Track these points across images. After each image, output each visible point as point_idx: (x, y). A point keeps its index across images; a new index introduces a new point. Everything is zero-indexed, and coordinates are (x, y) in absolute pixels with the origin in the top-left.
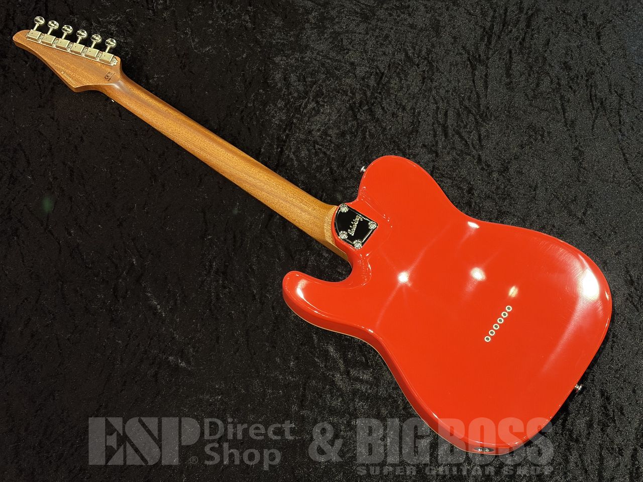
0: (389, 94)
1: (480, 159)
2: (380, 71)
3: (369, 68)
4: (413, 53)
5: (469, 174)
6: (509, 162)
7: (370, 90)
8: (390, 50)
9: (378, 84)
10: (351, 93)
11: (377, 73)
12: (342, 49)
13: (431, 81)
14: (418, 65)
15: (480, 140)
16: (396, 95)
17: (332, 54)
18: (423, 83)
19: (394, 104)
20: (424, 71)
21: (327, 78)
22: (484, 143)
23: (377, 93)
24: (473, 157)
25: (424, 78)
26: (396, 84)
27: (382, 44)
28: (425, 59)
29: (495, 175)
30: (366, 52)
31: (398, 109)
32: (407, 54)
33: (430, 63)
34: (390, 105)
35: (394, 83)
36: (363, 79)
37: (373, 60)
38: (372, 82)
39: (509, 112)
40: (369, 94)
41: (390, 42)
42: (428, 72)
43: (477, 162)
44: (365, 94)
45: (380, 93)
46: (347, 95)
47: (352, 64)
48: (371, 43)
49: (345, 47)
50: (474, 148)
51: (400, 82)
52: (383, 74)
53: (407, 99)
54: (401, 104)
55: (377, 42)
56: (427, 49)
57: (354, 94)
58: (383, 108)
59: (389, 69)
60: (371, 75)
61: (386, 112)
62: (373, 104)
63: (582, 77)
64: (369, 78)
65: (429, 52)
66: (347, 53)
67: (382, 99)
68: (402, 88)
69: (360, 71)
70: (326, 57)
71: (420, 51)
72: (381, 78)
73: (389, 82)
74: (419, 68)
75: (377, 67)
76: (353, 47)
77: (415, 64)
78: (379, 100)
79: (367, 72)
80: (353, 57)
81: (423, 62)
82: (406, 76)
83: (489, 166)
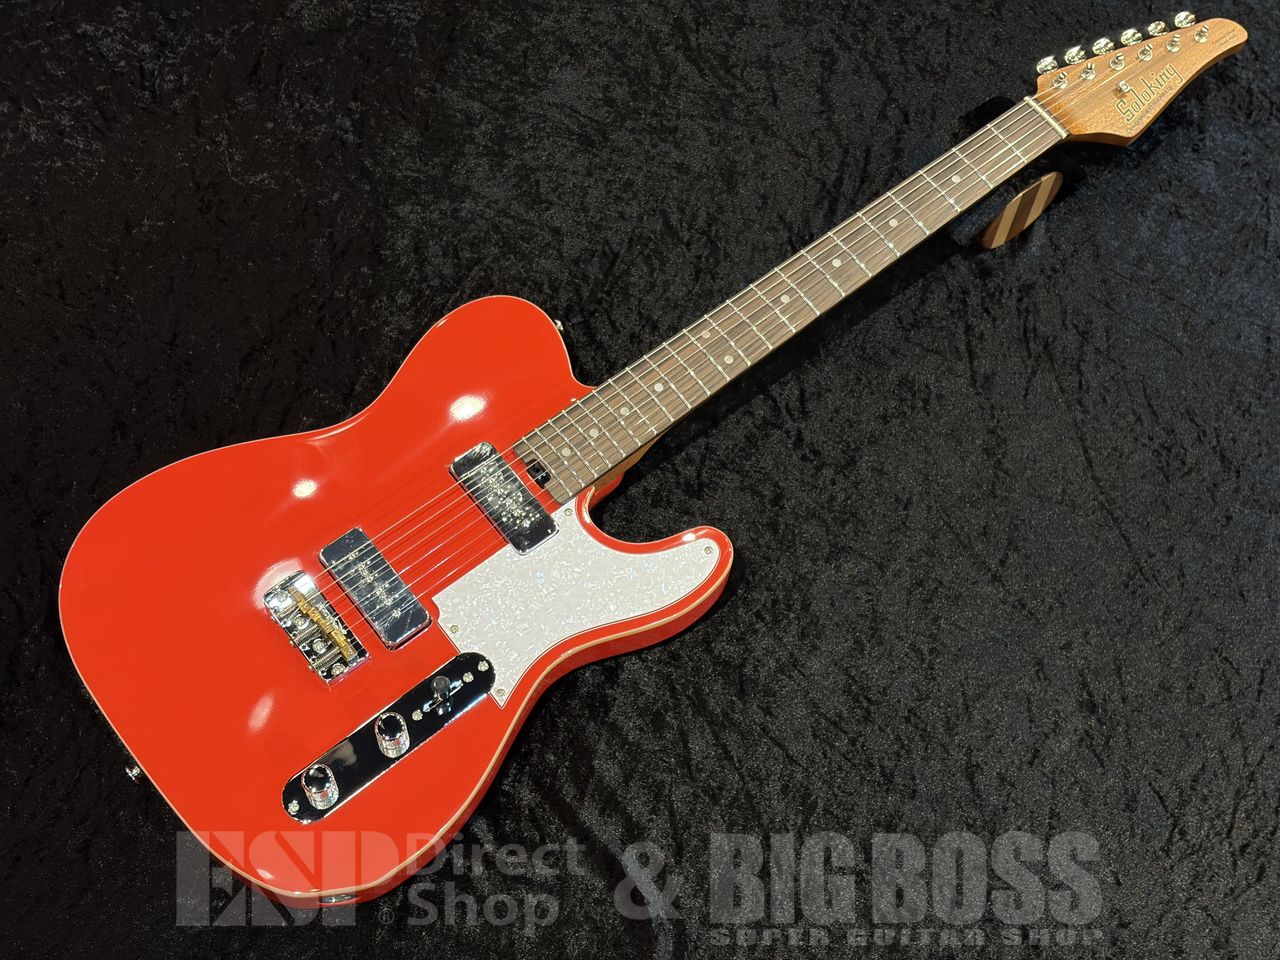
0: (627, 296)
1: (799, 439)
2: (611, 249)
3: (590, 242)
4: (680, 221)
5: (776, 466)
6: (857, 449)
7: (588, 284)
8: (633, 210)
9: (606, 276)
10: (550, 287)
11: (604, 253)
12: (536, 200)
13: (713, 278)
14: (688, 244)
15: (802, 399)
16: (640, 300)
17: (517, 208)
18: (696, 279)
19: (634, 316)
20: (699, 258)
21: (504, 254)
22: (810, 406)
23: (603, 291)
24: (788, 432)
25: (698, 271)
26: (641, 277)
27: (618, 198)
28: (704, 233)
29: (828, 472)
30: (586, 210)
31: (643, 327)
32: (667, 222)
33: (712, 242)
34: (626, 318)
35: (638, 275)
36: (576, 262)
37: (598, 227)
38: (594, 270)
39: (863, 350)
40: (586, 293)
41: (635, 196)
42: (707, 259)
43: (795, 444)
44: (578, 292)
45: (608, 293)
46: (541, 292)
47: (556, 231)
48: (595, 194)
49: (543, 197)
50: (791, 415)
51: (651, 274)
52: (616, 255)
53: (663, 308)
54: (649, 318)
55: (608, 193)
56: (708, 214)
57: (555, 290)
58: (613, 323)
59: (630, 247)
60: (593, 256)
61: (619, 332)
62: (592, 314)
63: (1011, 291)
64: (588, 261)
65: (711, 220)
66: (548, 209)
67: (611, 304)
68: (653, 286)
69: (572, 247)
70: (504, 212)
71: (694, 217)
72: (613, 264)
73: (627, 272)
74: (689, 250)
75: (607, 242)
76: (559, 198)
77: (683, 243)
78: (605, 305)
79: (586, 249)
80: (557, 217)
81: (699, 240)
82: (663, 264)
83: (816, 453)
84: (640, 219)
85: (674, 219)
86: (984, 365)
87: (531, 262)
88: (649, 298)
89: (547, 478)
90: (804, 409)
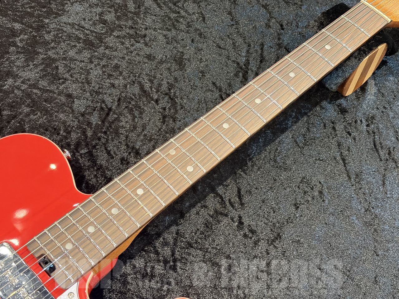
84: (125, 86)
85: (147, 86)
86: (353, 167)
87: (51, 115)
88: (133, 135)
89: (53, 269)
90: (241, 201)
